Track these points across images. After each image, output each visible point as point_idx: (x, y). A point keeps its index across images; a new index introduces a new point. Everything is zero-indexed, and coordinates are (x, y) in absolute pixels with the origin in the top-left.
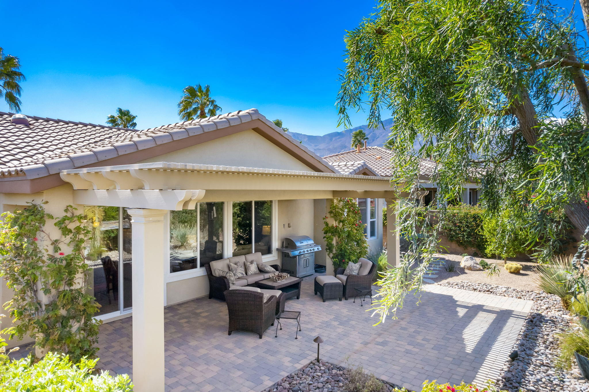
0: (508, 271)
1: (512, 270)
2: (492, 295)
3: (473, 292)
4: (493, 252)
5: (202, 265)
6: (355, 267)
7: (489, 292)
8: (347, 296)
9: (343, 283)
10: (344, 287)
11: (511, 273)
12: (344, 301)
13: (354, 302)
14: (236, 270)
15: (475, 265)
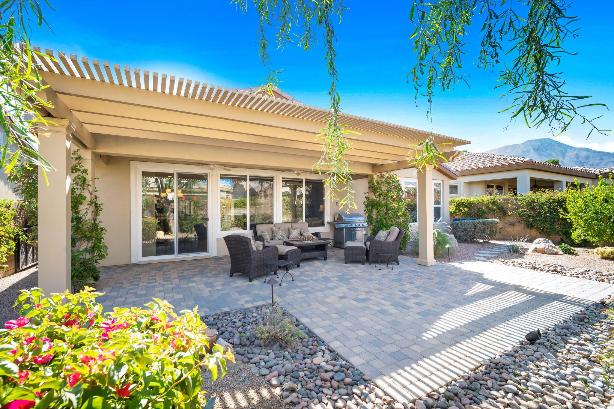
0: (600, 256)
1: (605, 255)
2: (558, 275)
3: (532, 270)
4: (582, 237)
5: (251, 228)
6: (383, 234)
7: (555, 272)
8: (370, 261)
9: (366, 248)
10: (367, 252)
11: (603, 258)
12: (367, 265)
13: (376, 266)
14: (277, 233)
15: (550, 248)
